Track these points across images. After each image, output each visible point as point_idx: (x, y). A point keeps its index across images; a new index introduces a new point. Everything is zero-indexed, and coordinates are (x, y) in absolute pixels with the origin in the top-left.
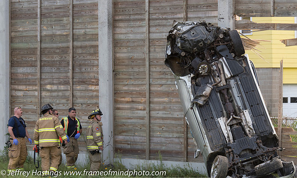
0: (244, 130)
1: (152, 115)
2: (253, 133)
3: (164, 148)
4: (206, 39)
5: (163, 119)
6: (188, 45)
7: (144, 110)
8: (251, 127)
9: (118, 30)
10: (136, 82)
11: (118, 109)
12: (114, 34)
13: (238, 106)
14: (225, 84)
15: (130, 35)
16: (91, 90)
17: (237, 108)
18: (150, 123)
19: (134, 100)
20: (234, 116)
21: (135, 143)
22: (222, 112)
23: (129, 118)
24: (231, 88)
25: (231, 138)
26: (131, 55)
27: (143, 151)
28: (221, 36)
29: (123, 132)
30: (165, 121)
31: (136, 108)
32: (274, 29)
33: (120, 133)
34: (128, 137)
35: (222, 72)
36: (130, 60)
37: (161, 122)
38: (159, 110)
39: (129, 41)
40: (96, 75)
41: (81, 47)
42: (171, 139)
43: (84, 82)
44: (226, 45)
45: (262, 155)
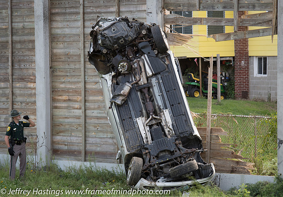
0: (163, 130)
1: (87, 114)
2: (173, 134)
3: (98, 149)
4: (127, 36)
5: (98, 118)
6: (108, 42)
7: (80, 109)
8: (171, 127)
9: (55, 25)
10: (73, 80)
11: (56, 107)
12: (51, 29)
13: (158, 105)
14: (146, 82)
15: (67, 30)
16: (30, 88)
17: (157, 107)
18: (85, 122)
19: (71, 98)
20: (153, 116)
21: (72, 144)
22: (141, 111)
23: (66, 118)
24: (152, 87)
25: (150, 139)
26: (67, 50)
27: (79, 152)
28: (144, 32)
29: (61, 132)
30: (100, 120)
31: (73, 107)
32: (201, 24)
33: (58, 133)
34: (65, 138)
35: (143, 70)
36: (66, 56)
37: (96, 121)
38: (94, 109)
39: (65, 36)
40: (34, 72)
41: (20, 42)
42: (106, 140)
43: (23, 79)
44: (149, 41)
45: (180, 157)
